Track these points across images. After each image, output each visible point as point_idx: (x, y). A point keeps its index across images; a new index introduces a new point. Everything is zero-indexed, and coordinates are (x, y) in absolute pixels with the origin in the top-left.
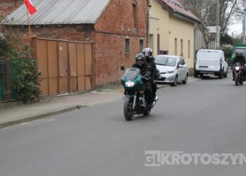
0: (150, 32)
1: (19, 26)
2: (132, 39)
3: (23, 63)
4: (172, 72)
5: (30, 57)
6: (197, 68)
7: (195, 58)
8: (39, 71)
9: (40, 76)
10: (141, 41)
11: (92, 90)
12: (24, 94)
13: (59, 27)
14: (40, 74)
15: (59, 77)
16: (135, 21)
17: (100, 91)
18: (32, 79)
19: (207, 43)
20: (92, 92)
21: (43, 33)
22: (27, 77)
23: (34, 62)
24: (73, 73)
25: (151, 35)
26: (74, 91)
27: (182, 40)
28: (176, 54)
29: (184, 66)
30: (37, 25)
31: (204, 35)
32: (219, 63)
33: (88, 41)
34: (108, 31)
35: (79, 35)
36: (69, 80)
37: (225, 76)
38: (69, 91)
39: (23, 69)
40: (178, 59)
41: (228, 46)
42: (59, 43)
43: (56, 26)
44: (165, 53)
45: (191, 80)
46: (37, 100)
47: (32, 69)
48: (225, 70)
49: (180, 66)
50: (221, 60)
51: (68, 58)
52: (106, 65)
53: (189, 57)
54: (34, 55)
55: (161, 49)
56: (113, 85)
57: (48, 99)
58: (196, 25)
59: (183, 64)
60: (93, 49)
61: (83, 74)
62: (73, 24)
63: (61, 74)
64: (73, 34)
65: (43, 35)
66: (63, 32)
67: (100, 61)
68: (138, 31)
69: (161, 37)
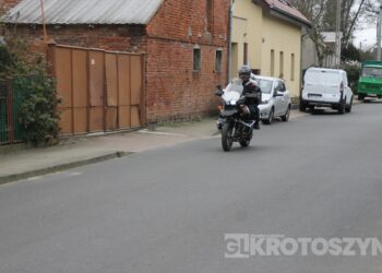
0: (233, 40)
1: (29, 26)
2: (204, 51)
3: (33, 83)
4: (266, 102)
5: (46, 74)
6: (305, 96)
7: (302, 81)
8: (59, 97)
9: (59, 105)
10: (219, 53)
11: (142, 128)
12: (35, 132)
13: (91, 29)
14: (59, 101)
15: (89, 107)
16: (209, 22)
17: (153, 130)
18: (47, 110)
19: (321, 58)
20: (141, 131)
21: (66, 37)
22: (39, 105)
23: (51, 83)
24: (112, 102)
25: (234, 44)
26: (112, 129)
27: (281, 53)
28: (272, 75)
29: (284, 93)
30: (57, 25)
31: (317, 45)
32: (339, 90)
33: (136, 51)
34: (166, 36)
35: (122, 41)
36: (105, 112)
37: (348, 110)
38: (105, 130)
39: (34, 93)
40: (275, 82)
41: (353, 63)
42: (90, 53)
43: (85, 27)
44: (256, 72)
45: (294, 115)
46: (55, 141)
47: (48, 93)
48: (348, 101)
49: (279, 93)
50: (342, 85)
51: (105, 78)
52: (164, 90)
53: (292, 80)
54: (51, 71)
56: (176, 120)
57: (71, 140)
58: (304, 29)
59: (283, 90)
60: (143, 64)
61: (128, 103)
62: (113, 24)
63: (93, 102)
64: (113, 41)
65: (66, 41)
66: (96, 36)
67: (154, 83)
68: (213, 37)
69: (249, 47)
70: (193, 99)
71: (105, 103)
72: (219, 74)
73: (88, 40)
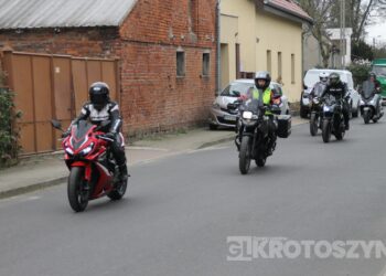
2: (188, 53)
10: (206, 56)
13: (57, 33)
16: (194, 21)
17: (131, 144)
18: (4, 126)
19: (326, 58)
21: (29, 43)
23: (7, 96)
25: (224, 45)
27: (279, 53)
30: (18, 29)
31: (321, 44)
33: (108, 56)
35: (92, 46)
37: (355, 115)
41: (363, 62)
42: (54, 60)
43: (50, 31)
44: (250, 76)
45: (295, 122)
51: (72, 88)
52: (143, 99)
55: (242, 70)
56: (158, 133)
57: (34, 160)
60: (117, 70)
62: (81, 28)
64: (81, 45)
65: (29, 47)
66: (63, 40)
67: (131, 92)
68: (199, 38)
69: (241, 47)
70: (178, 107)
71: (73, 116)
72: (207, 79)
73: (54, 46)
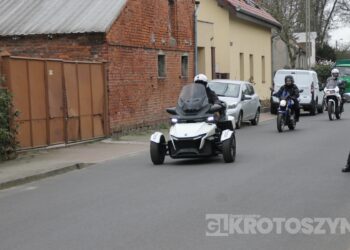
0: (198, 44)
2: (168, 56)
4: (234, 107)
8: (15, 110)
10: (184, 59)
11: (105, 138)
13: (50, 39)
14: (16, 114)
15: (48, 119)
16: (173, 27)
17: (118, 139)
19: (293, 59)
20: (104, 141)
21: (24, 48)
24: (72, 112)
25: (201, 49)
26: (74, 141)
28: (242, 79)
29: (253, 97)
30: (15, 36)
32: (309, 91)
33: (97, 60)
34: (128, 44)
35: (82, 50)
36: (66, 123)
38: (66, 140)
40: (243, 85)
41: (327, 63)
42: (48, 64)
43: (44, 37)
44: (225, 76)
48: (320, 102)
49: (247, 96)
50: (312, 86)
51: (64, 88)
52: (128, 98)
54: (6, 84)
55: (217, 71)
56: (142, 128)
57: (30, 154)
59: (252, 93)
60: (105, 73)
61: (90, 113)
62: (71, 33)
63: (53, 114)
64: (72, 50)
65: (24, 52)
66: (56, 46)
67: (117, 92)
68: (178, 42)
69: (216, 50)
70: (159, 105)
71: (65, 114)
72: (186, 79)
